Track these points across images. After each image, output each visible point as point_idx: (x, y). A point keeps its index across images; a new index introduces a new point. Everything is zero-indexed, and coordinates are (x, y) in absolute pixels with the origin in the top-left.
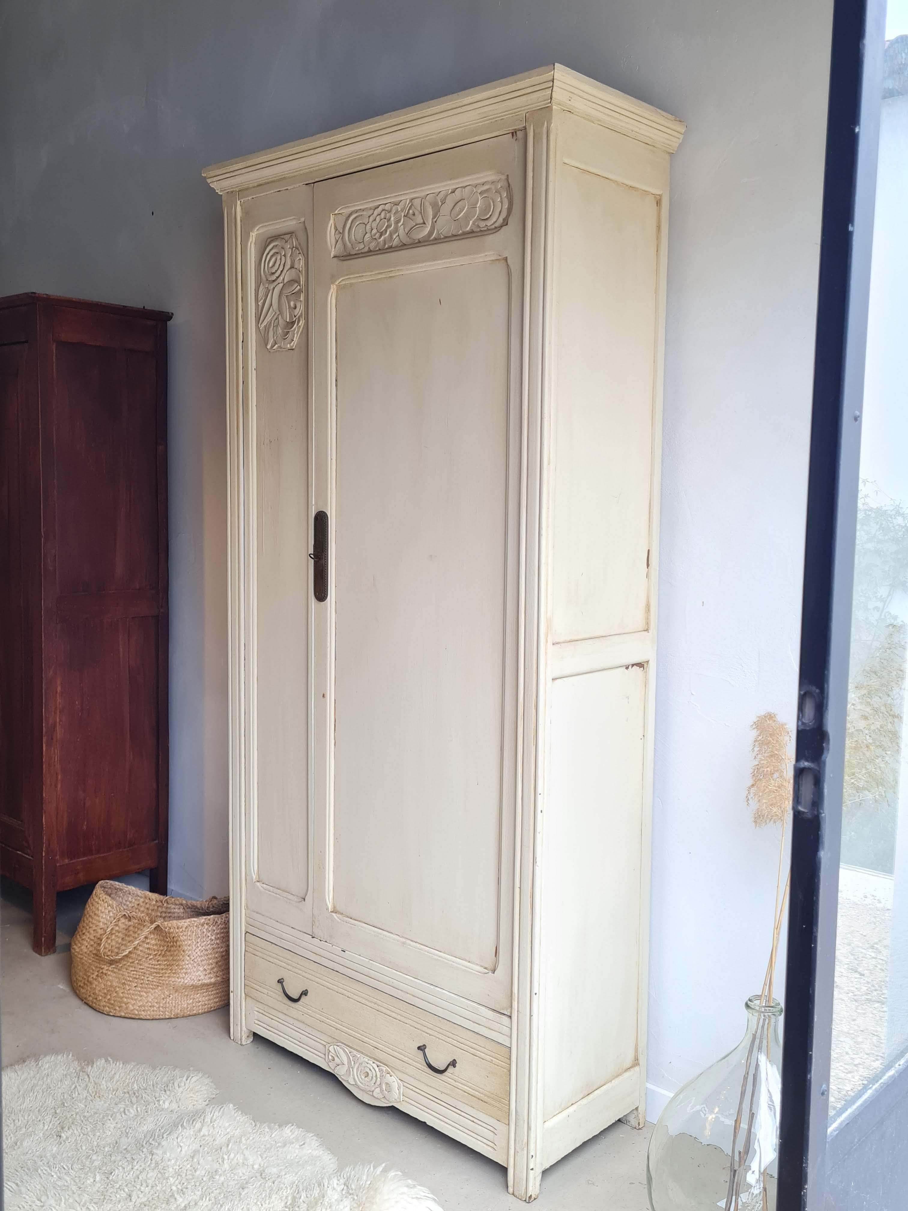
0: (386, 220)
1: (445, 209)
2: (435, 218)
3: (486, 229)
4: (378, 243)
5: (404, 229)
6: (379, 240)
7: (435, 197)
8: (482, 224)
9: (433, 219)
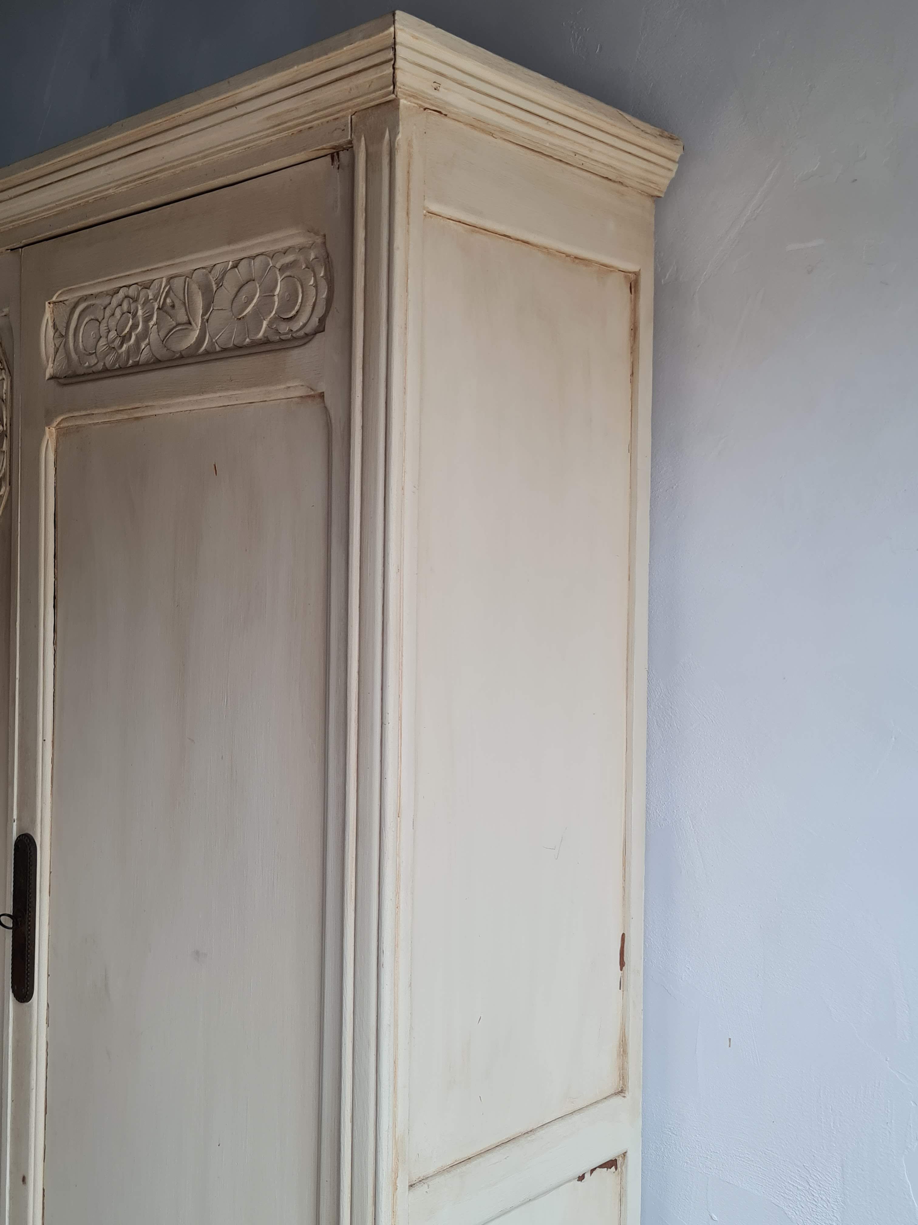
0: (130, 315)
1: (223, 297)
2: (206, 314)
3: (290, 336)
4: (119, 356)
5: (158, 332)
6: (120, 351)
7: (207, 275)
8: (284, 328)
9: (203, 315)
